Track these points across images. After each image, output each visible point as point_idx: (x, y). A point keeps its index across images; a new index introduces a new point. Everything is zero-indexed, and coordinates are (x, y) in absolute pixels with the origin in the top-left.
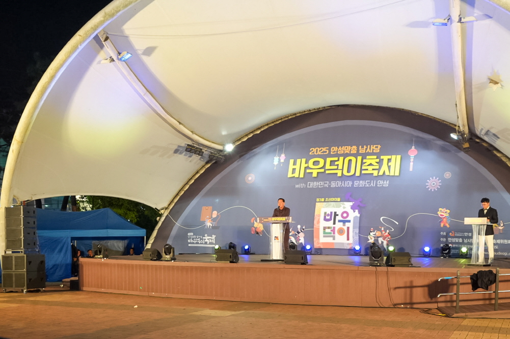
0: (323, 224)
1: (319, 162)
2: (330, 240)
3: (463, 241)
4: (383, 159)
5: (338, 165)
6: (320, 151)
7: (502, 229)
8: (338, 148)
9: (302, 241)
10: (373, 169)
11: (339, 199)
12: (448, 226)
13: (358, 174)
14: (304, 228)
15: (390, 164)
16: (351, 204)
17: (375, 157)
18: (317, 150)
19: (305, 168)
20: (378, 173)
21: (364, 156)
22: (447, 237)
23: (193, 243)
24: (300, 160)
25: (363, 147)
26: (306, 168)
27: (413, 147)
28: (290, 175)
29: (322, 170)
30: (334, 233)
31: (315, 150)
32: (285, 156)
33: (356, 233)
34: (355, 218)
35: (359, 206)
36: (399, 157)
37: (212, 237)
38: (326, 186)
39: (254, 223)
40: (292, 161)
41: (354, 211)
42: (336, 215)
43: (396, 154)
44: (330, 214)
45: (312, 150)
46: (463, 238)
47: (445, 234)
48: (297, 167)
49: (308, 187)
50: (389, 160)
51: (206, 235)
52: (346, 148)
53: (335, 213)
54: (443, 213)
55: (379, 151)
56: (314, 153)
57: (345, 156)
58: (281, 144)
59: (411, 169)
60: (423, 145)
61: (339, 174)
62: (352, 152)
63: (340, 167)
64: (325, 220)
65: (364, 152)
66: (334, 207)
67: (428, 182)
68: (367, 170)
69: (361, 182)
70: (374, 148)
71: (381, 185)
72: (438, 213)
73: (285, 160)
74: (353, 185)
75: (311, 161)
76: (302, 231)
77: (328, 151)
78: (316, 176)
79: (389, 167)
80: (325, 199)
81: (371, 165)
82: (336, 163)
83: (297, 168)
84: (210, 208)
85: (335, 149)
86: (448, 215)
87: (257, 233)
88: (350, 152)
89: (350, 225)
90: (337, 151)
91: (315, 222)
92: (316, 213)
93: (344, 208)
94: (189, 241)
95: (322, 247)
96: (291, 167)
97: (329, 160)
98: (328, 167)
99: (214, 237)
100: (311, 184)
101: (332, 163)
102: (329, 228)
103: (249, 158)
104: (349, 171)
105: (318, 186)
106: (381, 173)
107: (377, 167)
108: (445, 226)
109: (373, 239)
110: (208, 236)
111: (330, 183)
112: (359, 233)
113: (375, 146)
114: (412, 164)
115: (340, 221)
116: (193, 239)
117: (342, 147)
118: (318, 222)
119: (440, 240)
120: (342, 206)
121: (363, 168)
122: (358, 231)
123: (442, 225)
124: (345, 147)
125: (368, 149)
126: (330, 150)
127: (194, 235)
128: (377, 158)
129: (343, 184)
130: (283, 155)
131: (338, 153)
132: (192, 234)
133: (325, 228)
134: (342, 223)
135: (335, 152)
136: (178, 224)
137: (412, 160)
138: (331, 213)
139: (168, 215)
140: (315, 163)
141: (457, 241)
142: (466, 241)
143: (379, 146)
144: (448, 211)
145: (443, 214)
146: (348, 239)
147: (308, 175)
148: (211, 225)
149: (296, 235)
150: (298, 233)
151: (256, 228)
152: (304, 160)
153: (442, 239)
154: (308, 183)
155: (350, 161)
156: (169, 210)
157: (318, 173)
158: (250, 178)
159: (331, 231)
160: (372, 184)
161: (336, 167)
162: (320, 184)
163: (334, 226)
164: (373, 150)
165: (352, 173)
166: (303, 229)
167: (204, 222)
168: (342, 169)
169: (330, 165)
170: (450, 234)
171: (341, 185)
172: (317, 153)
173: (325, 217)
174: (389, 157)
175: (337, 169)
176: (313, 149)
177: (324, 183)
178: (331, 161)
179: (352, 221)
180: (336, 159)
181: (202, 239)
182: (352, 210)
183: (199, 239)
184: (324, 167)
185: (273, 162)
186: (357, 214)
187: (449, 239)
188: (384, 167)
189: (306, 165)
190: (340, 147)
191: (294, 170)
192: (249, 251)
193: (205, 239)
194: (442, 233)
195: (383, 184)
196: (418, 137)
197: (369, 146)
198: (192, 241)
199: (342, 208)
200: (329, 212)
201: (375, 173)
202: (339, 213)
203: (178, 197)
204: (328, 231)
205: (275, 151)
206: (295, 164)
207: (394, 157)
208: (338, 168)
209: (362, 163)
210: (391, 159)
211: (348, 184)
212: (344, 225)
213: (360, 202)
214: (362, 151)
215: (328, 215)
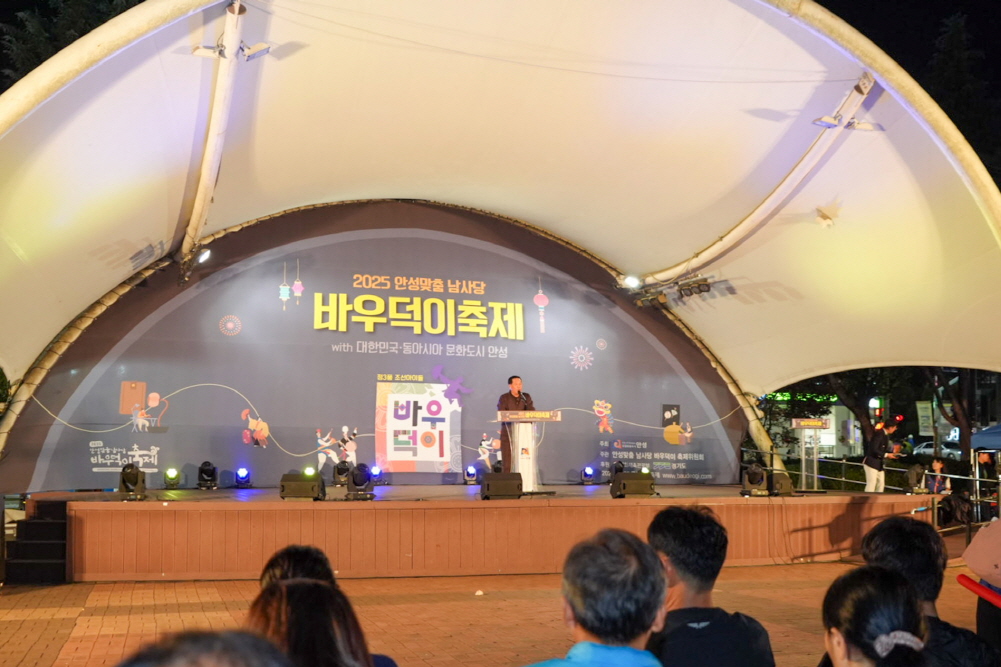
0: (393, 424)
1: (373, 303)
2: (407, 456)
3: (635, 456)
4: (492, 308)
5: (412, 312)
6: (373, 282)
7: (691, 437)
8: (408, 279)
9: (352, 458)
10: (478, 325)
11: (421, 378)
12: (611, 431)
13: (451, 332)
14: (355, 432)
15: (506, 318)
16: (444, 387)
17: (479, 303)
18: (367, 279)
19: (348, 312)
20: (488, 333)
21: (459, 299)
22: (610, 449)
23: (105, 465)
24: (335, 296)
25: (453, 283)
26: (350, 313)
27: (540, 291)
28: (318, 324)
29: (383, 320)
30: (415, 443)
31: (362, 279)
32: (303, 284)
33: (456, 442)
34: (454, 413)
35: (458, 391)
36: (519, 306)
37: (150, 450)
38: (394, 350)
39: (247, 421)
40: (318, 297)
41: (451, 402)
42: (417, 407)
43: (514, 302)
44: (405, 404)
45: (358, 279)
46: (635, 450)
47: (606, 444)
48: (331, 308)
49: (358, 351)
50: (504, 311)
51: (135, 447)
52: (424, 282)
53: (416, 403)
54: (602, 408)
55: (483, 292)
56: (361, 283)
57: (424, 295)
58: (290, 258)
59: (543, 330)
60: (557, 289)
61: (417, 330)
62: (434, 290)
63: (417, 316)
64: (397, 416)
65: (457, 291)
66: (411, 391)
67: (572, 355)
68: (467, 325)
69: (459, 347)
70: (474, 286)
71: (494, 354)
72: (594, 408)
73: (303, 293)
74: (444, 351)
75: (359, 301)
76: (351, 439)
77: (389, 283)
78: (372, 330)
79: (505, 323)
80: (394, 377)
81: (472, 316)
82: (409, 308)
83: (331, 311)
84: (142, 386)
85: (404, 280)
86: (609, 412)
87: (257, 442)
88: (432, 289)
89: (445, 427)
90: (407, 286)
91: (378, 420)
92: (379, 403)
93: (432, 394)
94: (93, 460)
95: (391, 470)
96: (319, 308)
97: (393, 301)
98: (393, 313)
99: (155, 450)
100: (364, 346)
101: (400, 307)
102: (405, 432)
103: (225, 281)
104: (434, 324)
105: (378, 349)
106: (492, 334)
107: (485, 322)
108: (606, 431)
109: (488, 453)
110: (140, 449)
111: (401, 344)
112: (463, 442)
113: (475, 283)
114: (542, 320)
115: (424, 419)
116: (103, 456)
117: (414, 279)
118: (384, 421)
119: (598, 455)
120: (429, 390)
121: (460, 321)
122: (459, 440)
123: (601, 429)
124: (421, 279)
125: (464, 289)
126: (392, 281)
127: (104, 447)
128: (482, 305)
129: (426, 349)
130: (298, 283)
131: (410, 288)
132: (100, 443)
133: (396, 434)
134: (429, 423)
135: (401, 286)
136: (61, 421)
137: (542, 314)
138: (408, 403)
139: (31, 398)
140: (367, 305)
141: (626, 457)
142: (639, 457)
143: (483, 285)
144: (609, 406)
145: (601, 410)
146: (442, 455)
147: (355, 329)
148: (147, 424)
149: (340, 446)
150: (344, 441)
151: (252, 432)
152: (343, 297)
153: (602, 454)
154: (358, 342)
155: (434, 306)
156: (33, 387)
157: (375, 324)
158: (230, 325)
159: (410, 438)
160: (479, 352)
161: (408, 316)
162: (382, 345)
163: (415, 428)
164: (473, 289)
165: (440, 329)
166: (354, 435)
167: (128, 417)
168: (422, 321)
169: (398, 312)
170: (615, 444)
171: (423, 350)
172: (367, 284)
173: (396, 411)
174: (503, 305)
175: (412, 320)
176: (359, 276)
177: (390, 345)
178: (398, 304)
179: (448, 420)
180: (407, 300)
181: (127, 456)
182: (447, 400)
183: (119, 457)
184: (385, 313)
185: (279, 295)
186: (456, 406)
187: (614, 453)
188: (497, 324)
189: (350, 307)
190: (412, 279)
191: (325, 315)
192: (248, 481)
193: (133, 456)
194: (602, 443)
195: (498, 354)
196: (545, 275)
197: (464, 282)
198: (100, 460)
199: (427, 394)
200: (403, 402)
201: (483, 332)
202: (423, 402)
203: (54, 359)
204: (402, 438)
205: (280, 271)
206: (325, 302)
207: (510, 306)
208: (413, 317)
209: (457, 313)
210: (506, 309)
211: (436, 349)
212: (433, 427)
213: (461, 384)
214: (453, 288)
215: (402, 407)
